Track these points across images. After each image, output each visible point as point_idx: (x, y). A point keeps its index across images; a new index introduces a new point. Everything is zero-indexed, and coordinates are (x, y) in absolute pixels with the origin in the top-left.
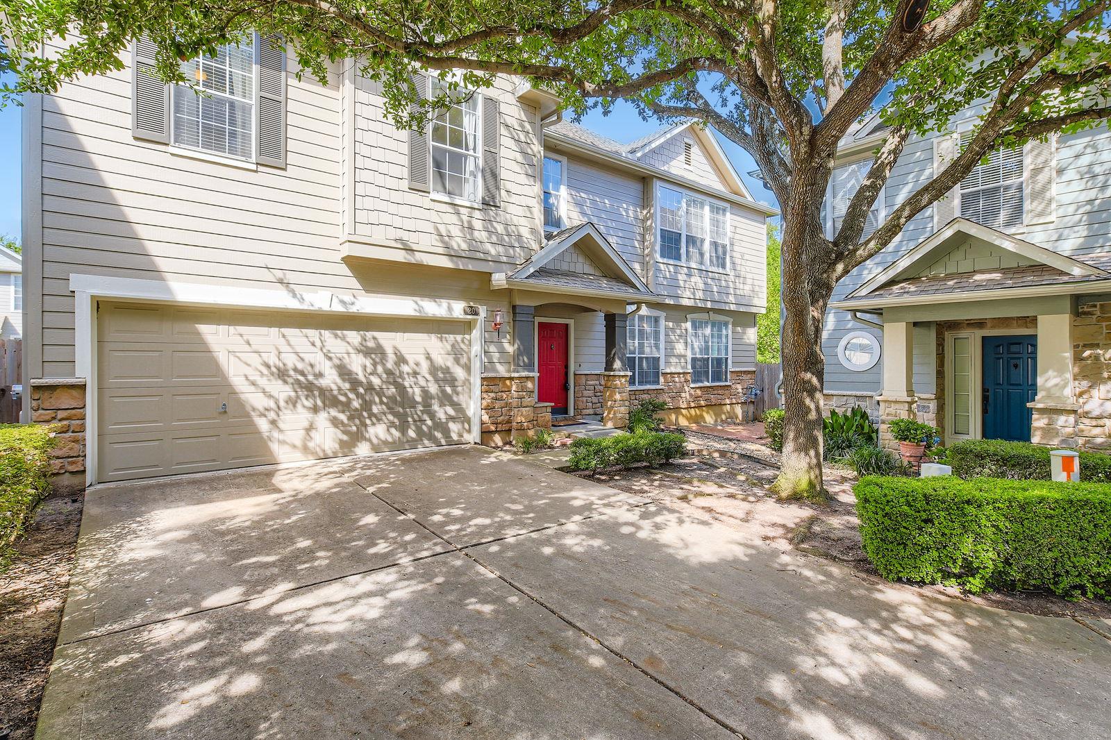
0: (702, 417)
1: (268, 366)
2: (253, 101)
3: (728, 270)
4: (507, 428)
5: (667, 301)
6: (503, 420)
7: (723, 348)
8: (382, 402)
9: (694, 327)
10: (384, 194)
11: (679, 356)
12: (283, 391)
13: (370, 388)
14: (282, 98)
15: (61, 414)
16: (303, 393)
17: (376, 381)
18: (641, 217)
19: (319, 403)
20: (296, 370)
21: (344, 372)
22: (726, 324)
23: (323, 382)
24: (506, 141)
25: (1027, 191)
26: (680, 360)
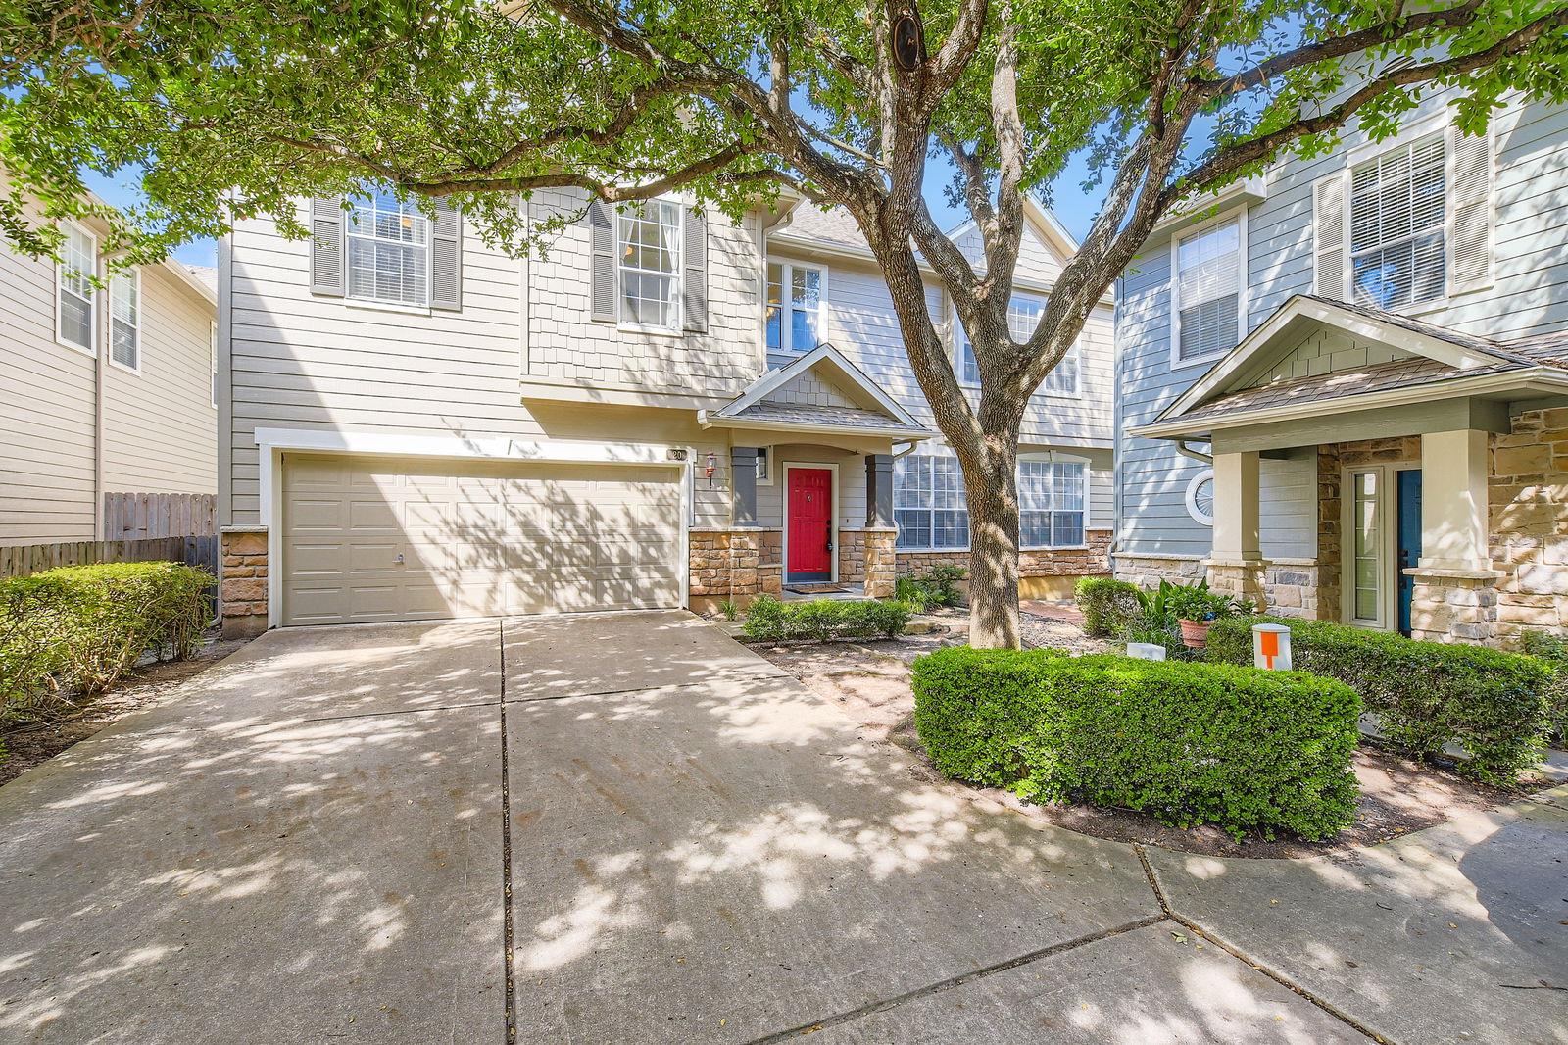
1: (446, 523)
2: (427, 245)
3: (1079, 392)
7: (1074, 499)
8: (572, 564)
10: (563, 329)
12: (464, 550)
13: (559, 547)
14: (457, 238)
15: (247, 560)
16: (483, 552)
17: (565, 539)
19: (502, 562)
20: (476, 527)
21: (529, 530)
23: (505, 541)
24: (715, 255)
25: (1450, 246)
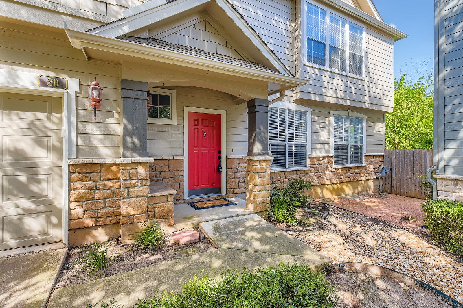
0: (342, 190)
3: (364, 77)
4: (114, 222)
5: (313, 97)
6: (106, 213)
7: (359, 138)
9: (336, 120)
11: (323, 143)
18: (290, 29)
22: (362, 119)
26: (324, 146)
